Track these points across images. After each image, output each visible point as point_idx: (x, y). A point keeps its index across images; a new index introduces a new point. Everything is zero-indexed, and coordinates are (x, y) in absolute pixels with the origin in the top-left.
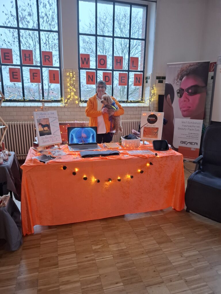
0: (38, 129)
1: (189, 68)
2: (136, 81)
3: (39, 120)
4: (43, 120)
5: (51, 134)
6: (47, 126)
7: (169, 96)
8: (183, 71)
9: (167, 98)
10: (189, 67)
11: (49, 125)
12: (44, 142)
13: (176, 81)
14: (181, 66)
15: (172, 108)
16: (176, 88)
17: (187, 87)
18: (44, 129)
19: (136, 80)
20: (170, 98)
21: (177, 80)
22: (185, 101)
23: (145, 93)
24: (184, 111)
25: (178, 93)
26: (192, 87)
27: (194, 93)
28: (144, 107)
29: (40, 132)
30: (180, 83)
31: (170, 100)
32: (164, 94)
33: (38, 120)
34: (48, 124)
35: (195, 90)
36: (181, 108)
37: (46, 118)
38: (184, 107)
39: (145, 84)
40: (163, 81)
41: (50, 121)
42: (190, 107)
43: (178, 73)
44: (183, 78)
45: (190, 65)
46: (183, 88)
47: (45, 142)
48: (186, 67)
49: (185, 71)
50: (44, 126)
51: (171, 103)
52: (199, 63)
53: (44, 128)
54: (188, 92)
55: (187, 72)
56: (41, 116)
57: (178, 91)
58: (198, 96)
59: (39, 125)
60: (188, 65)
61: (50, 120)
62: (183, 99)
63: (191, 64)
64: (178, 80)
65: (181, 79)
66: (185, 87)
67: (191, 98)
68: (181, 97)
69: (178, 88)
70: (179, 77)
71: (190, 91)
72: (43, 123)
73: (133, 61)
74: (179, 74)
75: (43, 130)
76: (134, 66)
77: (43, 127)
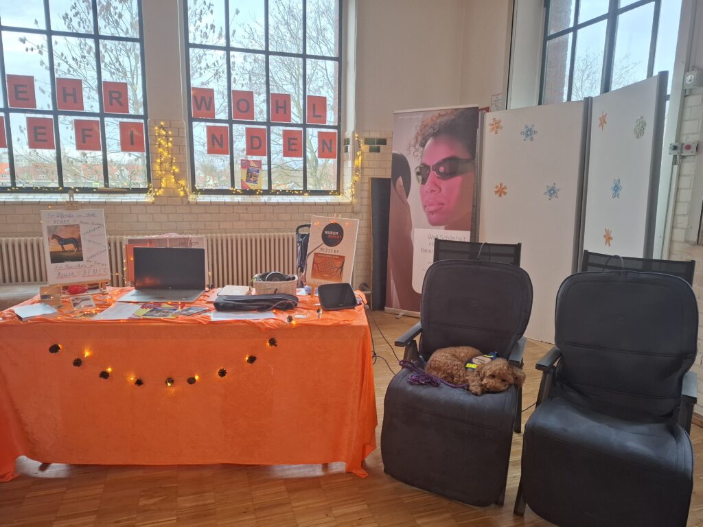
0: (49, 247)
1: (438, 121)
2: (323, 149)
3: (53, 228)
4: (63, 228)
5: (82, 260)
6: (72, 243)
7: (400, 180)
8: (425, 126)
9: (397, 186)
10: (438, 118)
11: (80, 238)
12: (60, 276)
13: (413, 149)
14: (421, 116)
15: (407, 206)
16: (414, 164)
17: (436, 162)
18: (63, 248)
19: (323, 146)
20: (402, 184)
21: (415, 146)
22: (432, 191)
23: (345, 173)
24: (432, 213)
25: (418, 174)
26: (445, 160)
27: (451, 173)
28: (339, 204)
29: (52, 254)
30: (422, 153)
31: (403, 188)
32: (390, 177)
33: (49, 228)
34: (75, 236)
35: (451, 168)
36: (425, 206)
37: (71, 223)
38: (431, 205)
39: (344, 155)
40: (379, 147)
41: (81, 233)
42: (443, 204)
43: (416, 132)
44: (426, 142)
45: (439, 115)
46: (428, 164)
47: (64, 276)
48: (432, 120)
49: (431, 127)
50: (62, 241)
51: (405, 196)
52: (457, 109)
53: (64, 246)
54: (439, 173)
55: (433, 128)
56: (60, 219)
57: (418, 170)
58: (457, 180)
59: (52, 238)
60: (436, 114)
61: (83, 229)
62: (428, 187)
63: (442, 113)
64: (417, 147)
65: (423, 145)
66: (431, 163)
67: (444, 185)
68: (424, 182)
69: (418, 164)
70: (420, 139)
71: (442, 169)
72: (64, 236)
73: (314, 105)
74: (418, 133)
75: (61, 250)
76: (316, 114)
77: (62, 245)
